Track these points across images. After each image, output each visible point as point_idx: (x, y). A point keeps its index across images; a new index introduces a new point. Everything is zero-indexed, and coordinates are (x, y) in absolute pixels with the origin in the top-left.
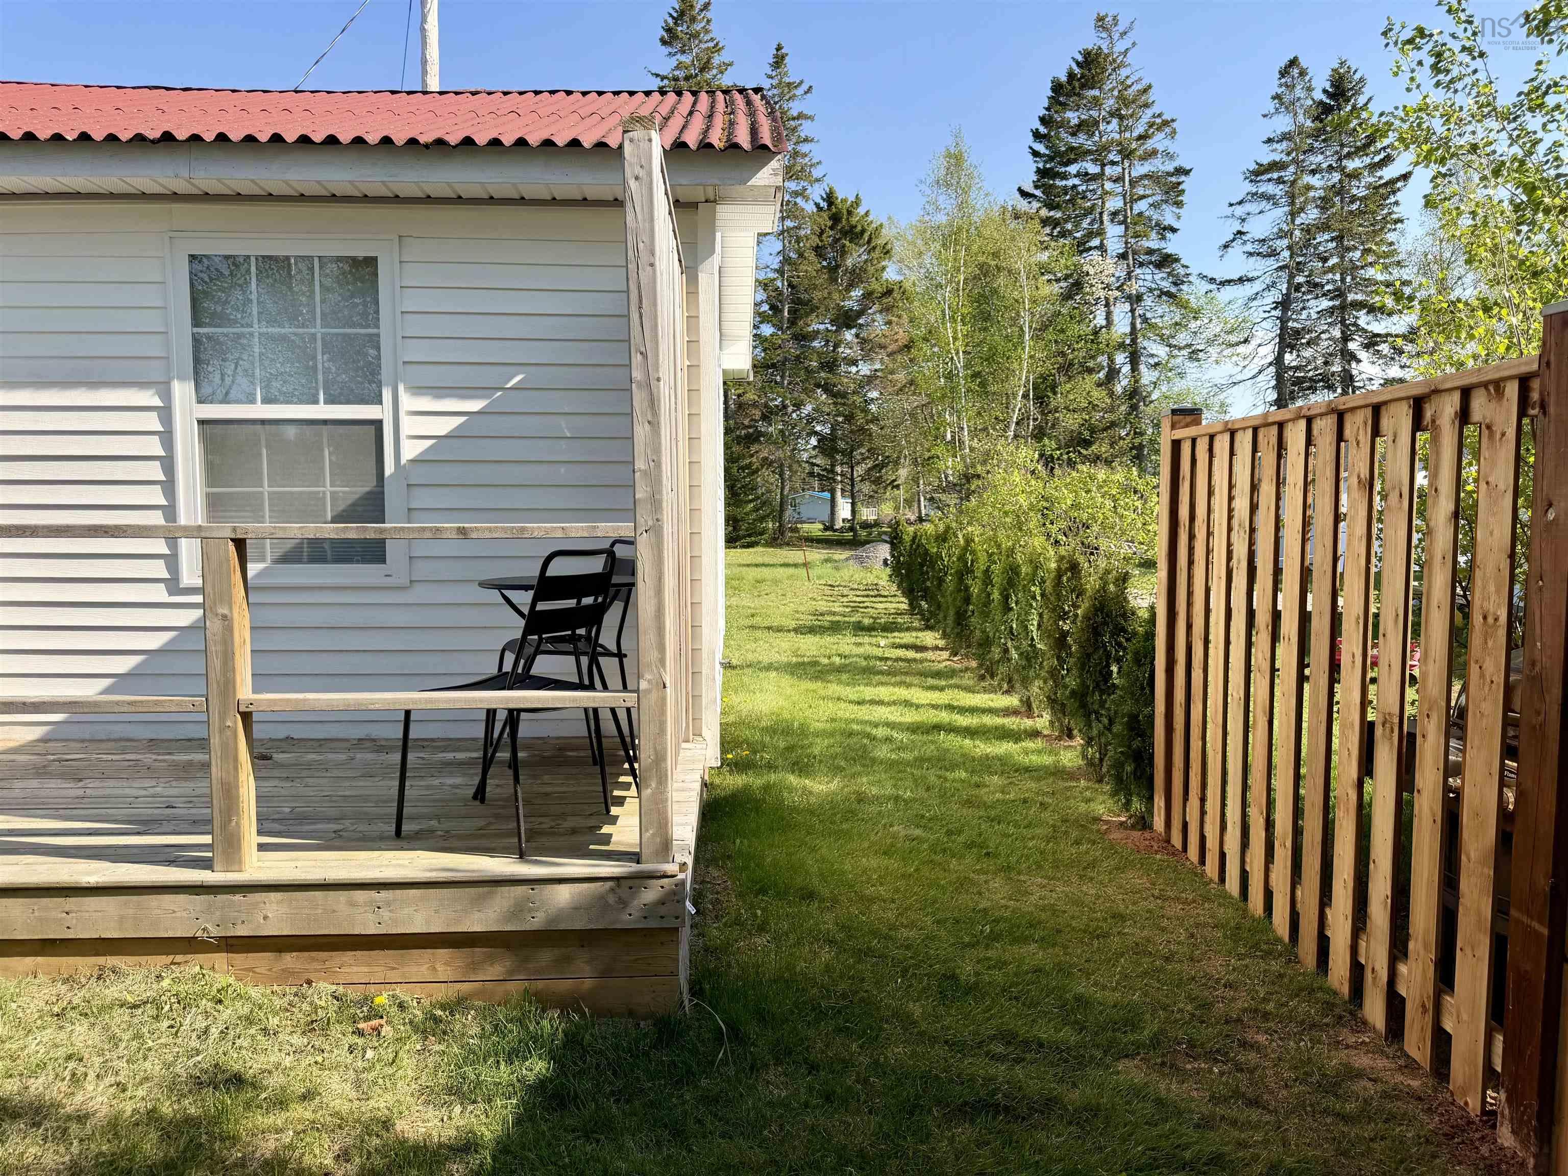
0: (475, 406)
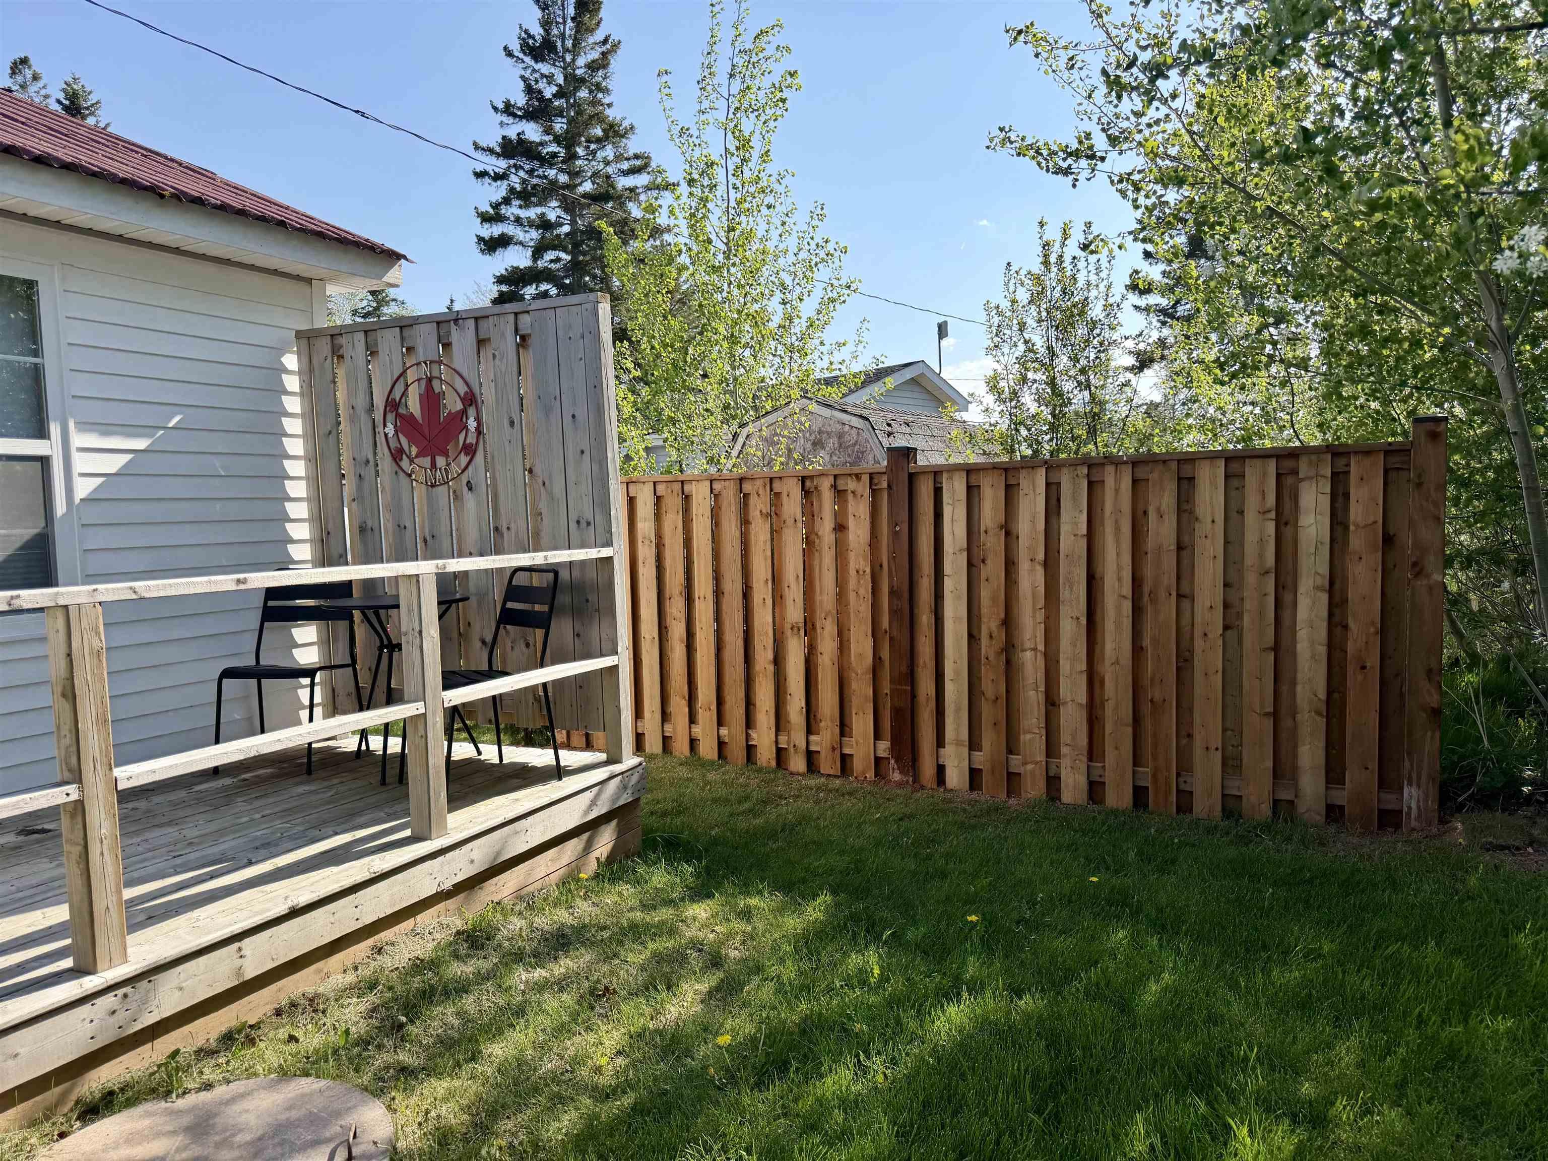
0: (141, 444)
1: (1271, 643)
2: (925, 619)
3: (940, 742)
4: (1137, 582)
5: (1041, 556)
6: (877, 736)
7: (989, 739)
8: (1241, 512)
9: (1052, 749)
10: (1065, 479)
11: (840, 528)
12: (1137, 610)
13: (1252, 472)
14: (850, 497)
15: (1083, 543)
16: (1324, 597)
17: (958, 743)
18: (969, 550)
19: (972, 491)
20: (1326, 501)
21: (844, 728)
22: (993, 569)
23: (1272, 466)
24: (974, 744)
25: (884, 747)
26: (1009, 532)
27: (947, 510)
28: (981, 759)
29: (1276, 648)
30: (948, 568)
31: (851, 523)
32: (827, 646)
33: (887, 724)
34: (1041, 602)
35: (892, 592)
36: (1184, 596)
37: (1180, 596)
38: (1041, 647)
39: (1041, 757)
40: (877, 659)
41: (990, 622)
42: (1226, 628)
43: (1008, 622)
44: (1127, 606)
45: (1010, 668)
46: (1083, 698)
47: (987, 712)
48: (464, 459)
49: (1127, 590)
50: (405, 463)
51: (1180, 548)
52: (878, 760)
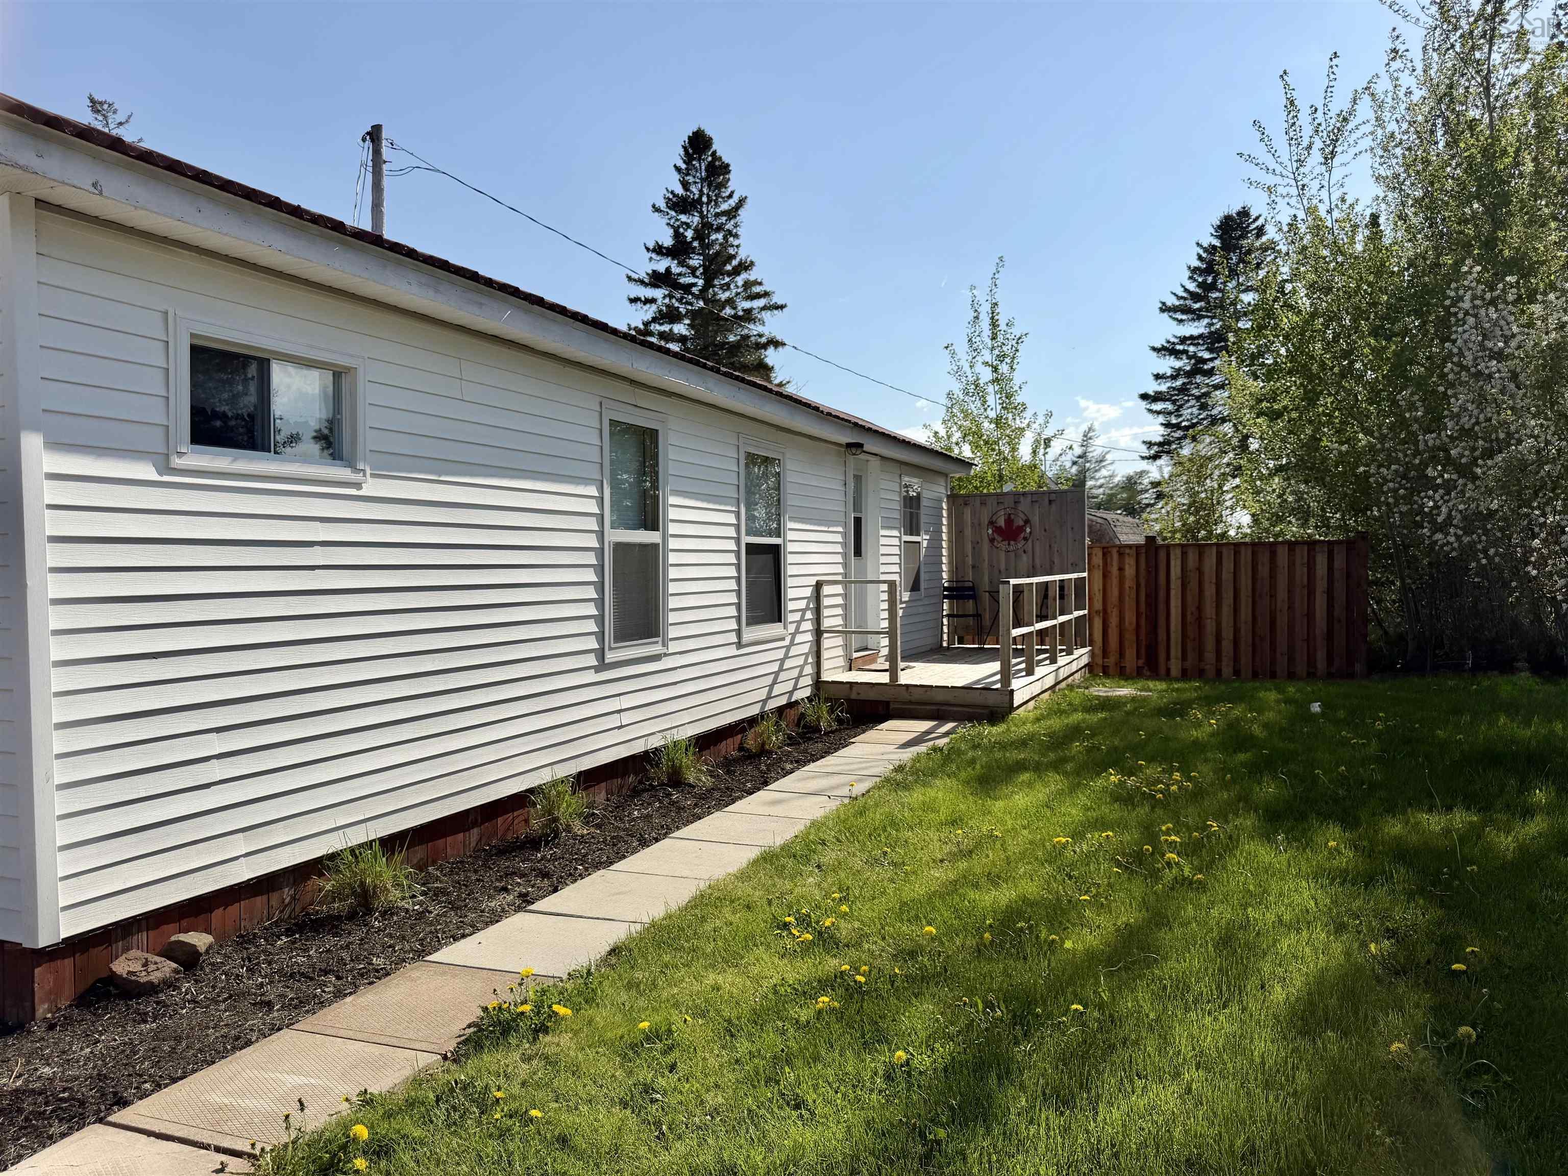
1: (1306, 612)
2: (1162, 607)
3: (1168, 658)
4: (1254, 590)
5: (1214, 581)
6: (1138, 658)
7: (1191, 655)
8: (1294, 564)
9: (1219, 658)
10: (1225, 551)
11: (1121, 569)
12: (1254, 603)
13: (1298, 550)
14: (1127, 556)
15: (1232, 575)
16: (1325, 595)
17: (1177, 658)
18: (1182, 578)
19: (1184, 554)
20: (1326, 561)
21: (1121, 654)
22: (1193, 585)
23: (1306, 547)
24: (1184, 658)
25: (1141, 662)
26: (1200, 570)
27: (1172, 563)
28: (1188, 664)
29: (1308, 615)
30: (1173, 586)
31: (1127, 567)
32: (1114, 621)
33: (1143, 651)
34: (1214, 599)
35: (1147, 595)
36: (1273, 596)
37: (1271, 596)
38: (1214, 617)
39: (1214, 661)
40: (1138, 625)
41: (1191, 608)
42: (1289, 608)
43: (1200, 608)
44: (1250, 600)
45: (1201, 627)
46: (1231, 637)
47: (1190, 645)
48: (1023, 542)
49: (1250, 594)
50: (996, 543)
51: (1271, 577)
52: (1138, 667)
